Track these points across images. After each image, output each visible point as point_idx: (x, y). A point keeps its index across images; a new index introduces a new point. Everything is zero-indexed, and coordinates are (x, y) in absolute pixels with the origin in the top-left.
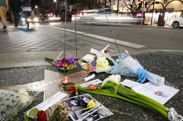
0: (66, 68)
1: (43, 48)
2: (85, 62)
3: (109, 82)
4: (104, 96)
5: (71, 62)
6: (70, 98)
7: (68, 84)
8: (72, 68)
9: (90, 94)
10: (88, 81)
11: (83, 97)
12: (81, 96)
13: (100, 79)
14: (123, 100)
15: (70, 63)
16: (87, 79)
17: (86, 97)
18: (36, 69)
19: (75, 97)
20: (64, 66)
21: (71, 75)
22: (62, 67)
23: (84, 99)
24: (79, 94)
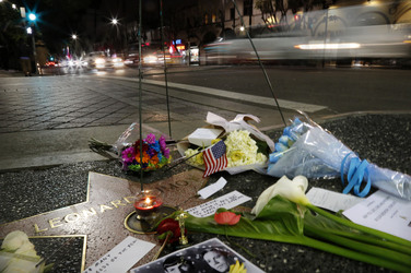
0: (145, 165)
1: (86, 120)
2: (194, 147)
3: (277, 199)
4: (267, 241)
5: (157, 149)
6: (164, 258)
7: (155, 210)
8: (161, 166)
9: (222, 238)
10: (210, 198)
11: (203, 252)
12: (197, 246)
13: (240, 191)
14: (327, 253)
15: (156, 153)
16: (205, 193)
17: (213, 249)
18: (66, 173)
19: (180, 252)
20: (139, 160)
21: (160, 183)
22: (135, 162)
23: (209, 256)
24: (191, 242)
